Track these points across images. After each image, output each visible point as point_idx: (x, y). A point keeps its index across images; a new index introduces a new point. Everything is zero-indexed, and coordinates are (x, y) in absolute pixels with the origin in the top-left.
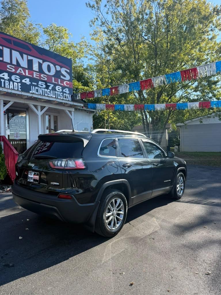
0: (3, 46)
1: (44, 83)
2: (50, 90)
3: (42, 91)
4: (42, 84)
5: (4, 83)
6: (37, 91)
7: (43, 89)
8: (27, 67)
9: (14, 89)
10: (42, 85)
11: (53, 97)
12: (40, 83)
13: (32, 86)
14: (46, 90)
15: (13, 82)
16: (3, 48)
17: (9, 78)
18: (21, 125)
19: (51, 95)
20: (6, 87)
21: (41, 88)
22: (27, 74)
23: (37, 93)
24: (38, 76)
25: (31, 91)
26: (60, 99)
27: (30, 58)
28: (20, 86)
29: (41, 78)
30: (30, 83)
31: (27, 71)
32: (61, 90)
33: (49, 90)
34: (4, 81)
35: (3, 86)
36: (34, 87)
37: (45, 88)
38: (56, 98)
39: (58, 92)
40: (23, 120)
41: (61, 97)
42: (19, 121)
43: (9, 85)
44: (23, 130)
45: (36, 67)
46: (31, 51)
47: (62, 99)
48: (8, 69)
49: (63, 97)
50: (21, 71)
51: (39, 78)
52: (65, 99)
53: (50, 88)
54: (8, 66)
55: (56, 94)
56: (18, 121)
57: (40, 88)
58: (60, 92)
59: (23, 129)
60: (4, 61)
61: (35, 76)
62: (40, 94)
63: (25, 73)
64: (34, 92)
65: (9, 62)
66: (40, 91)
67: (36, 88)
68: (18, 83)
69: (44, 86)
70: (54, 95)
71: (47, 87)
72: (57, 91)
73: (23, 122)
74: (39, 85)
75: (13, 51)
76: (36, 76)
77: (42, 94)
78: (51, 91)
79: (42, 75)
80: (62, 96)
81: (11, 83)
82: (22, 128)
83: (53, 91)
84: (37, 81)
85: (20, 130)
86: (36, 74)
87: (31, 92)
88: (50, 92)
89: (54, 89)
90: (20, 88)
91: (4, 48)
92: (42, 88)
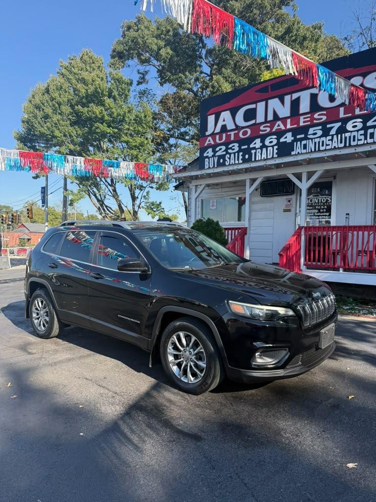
0: (256, 102)
1: (320, 127)
2: (333, 136)
3: (315, 143)
4: (315, 132)
5: (255, 153)
6: (305, 147)
7: (317, 140)
8: (289, 115)
9: (267, 159)
10: (315, 134)
11: (339, 148)
12: (311, 131)
13: (295, 143)
14: (323, 139)
15: (267, 147)
16: (256, 106)
17: (261, 144)
18: (322, 207)
19: (335, 145)
20: (257, 159)
21: (312, 139)
22: (289, 126)
23: (304, 151)
24: (309, 119)
25: (294, 151)
26: (357, 145)
27: (295, 96)
28: (277, 149)
29: (315, 121)
30: (293, 138)
31: (289, 121)
32: (360, 125)
33: (330, 138)
34: (255, 151)
35: (253, 160)
36: (299, 143)
37: (320, 137)
38: (345, 146)
39: (351, 132)
40: (326, 198)
41: (358, 140)
42: (319, 200)
43: (261, 154)
44: (326, 216)
45: (304, 107)
46: (298, 83)
47: (364, 144)
48: (261, 133)
49: (366, 138)
50: (279, 126)
51: (309, 123)
52: (369, 141)
53: (333, 132)
54: (262, 128)
55: (346, 138)
56: (317, 202)
57: (310, 140)
58: (358, 131)
59: (325, 214)
60: (258, 122)
61: (302, 124)
62: (310, 151)
63: (285, 125)
64: (299, 150)
65: (263, 120)
66: (311, 146)
67: (304, 142)
68: (273, 147)
69: (320, 133)
70: (341, 142)
71: (326, 133)
72: (349, 132)
73: (327, 200)
74: (308, 136)
75: (270, 101)
76: (304, 122)
77: (313, 150)
78: (335, 136)
79: (316, 116)
80: (362, 137)
81: (264, 150)
82: (323, 212)
83: (339, 135)
84: (305, 130)
85: (319, 216)
86: (304, 118)
87: (293, 153)
88: (332, 140)
89: (342, 130)
90: (277, 154)
91: (258, 104)
92: (314, 138)
